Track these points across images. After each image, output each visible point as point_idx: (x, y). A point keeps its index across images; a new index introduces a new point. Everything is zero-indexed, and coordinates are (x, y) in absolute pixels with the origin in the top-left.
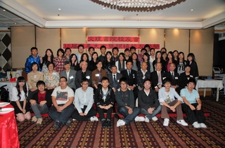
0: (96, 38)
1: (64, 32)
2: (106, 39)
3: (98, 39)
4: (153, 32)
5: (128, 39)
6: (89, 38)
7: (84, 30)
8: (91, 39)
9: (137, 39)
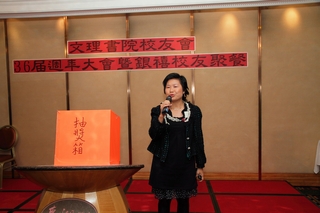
0: (89, 44)
1: (14, 33)
2: (112, 46)
3: (94, 46)
4: (230, 23)
5: (166, 44)
6: (71, 45)
7: (61, 23)
8: (75, 48)
9: (187, 44)
